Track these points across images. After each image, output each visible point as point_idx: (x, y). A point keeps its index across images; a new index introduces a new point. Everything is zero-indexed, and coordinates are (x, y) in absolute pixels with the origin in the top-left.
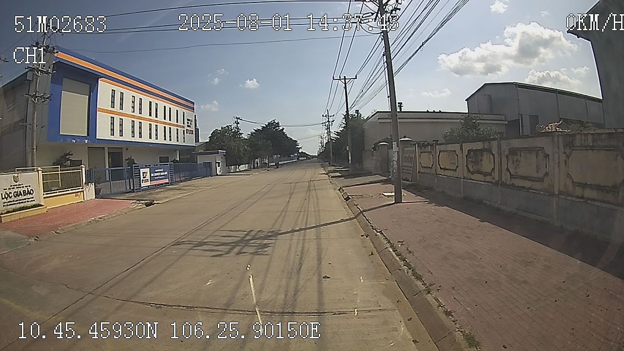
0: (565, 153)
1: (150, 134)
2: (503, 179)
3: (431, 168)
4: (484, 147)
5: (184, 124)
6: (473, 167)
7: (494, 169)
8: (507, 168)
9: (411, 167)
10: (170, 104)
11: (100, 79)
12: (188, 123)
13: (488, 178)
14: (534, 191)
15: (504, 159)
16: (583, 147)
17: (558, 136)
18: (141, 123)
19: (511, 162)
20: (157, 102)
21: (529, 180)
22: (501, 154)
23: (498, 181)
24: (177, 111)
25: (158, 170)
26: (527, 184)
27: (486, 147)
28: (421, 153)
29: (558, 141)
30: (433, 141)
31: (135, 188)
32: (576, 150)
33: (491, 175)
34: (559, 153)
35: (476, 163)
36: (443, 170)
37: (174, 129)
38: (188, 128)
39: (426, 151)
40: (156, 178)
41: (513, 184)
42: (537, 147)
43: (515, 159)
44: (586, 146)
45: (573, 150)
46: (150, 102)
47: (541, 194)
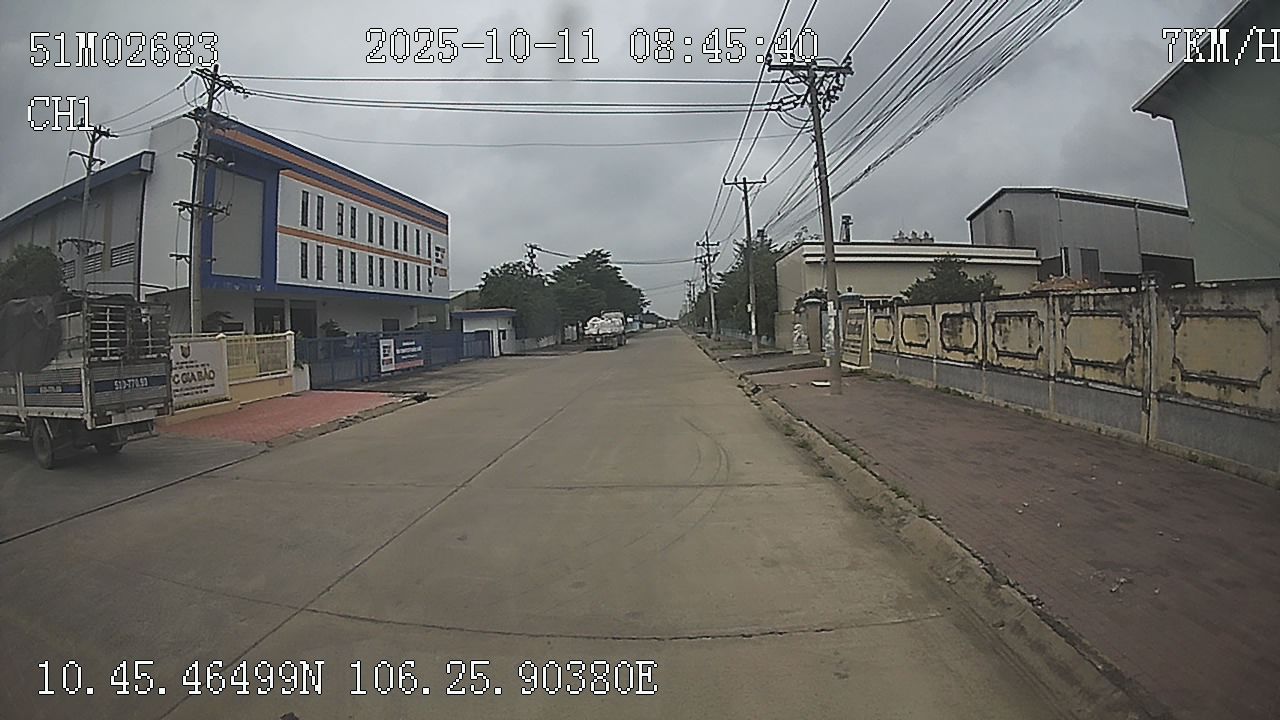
1: (371, 276)
2: (988, 359)
3: (891, 343)
4: (964, 311)
5: (430, 256)
6: (949, 340)
7: (976, 344)
8: (993, 340)
9: (859, 342)
10: (405, 218)
11: (281, 171)
12: (437, 255)
13: (970, 357)
14: (1026, 374)
16: (1083, 311)
18: (355, 254)
19: (998, 332)
20: (383, 214)
21: (1020, 358)
22: (985, 320)
23: (982, 361)
24: (417, 231)
25: (407, 344)
26: (1018, 363)
27: (967, 311)
28: (876, 318)
29: (1054, 304)
30: (895, 298)
32: (1075, 315)
33: (973, 352)
34: (1054, 320)
35: (954, 334)
36: (907, 346)
37: (412, 266)
38: (438, 265)
39: (883, 315)
40: (403, 357)
41: (1001, 365)
42: (1029, 312)
43: (1003, 329)
45: (1071, 315)
46: (371, 215)
47: (1035, 377)
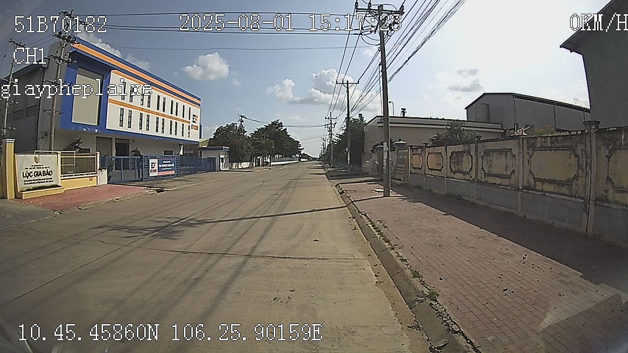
0: (528, 153)
1: (157, 127)
2: (479, 177)
3: (421, 168)
4: (464, 149)
5: (189, 119)
6: (455, 167)
7: (471, 169)
8: (482, 168)
9: (403, 168)
10: (177, 99)
11: (112, 71)
12: (193, 119)
13: (467, 177)
14: (503, 187)
15: (480, 160)
16: (543, 148)
17: (523, 139)
18: (149, 116)
19: (486, 162)
20: (165, 96)
21: (499, 177)
22: (477, 155)
23: (475, 179)
24: (184, 106)
25: (166, 162)
26: (498, 181)
27: (466, 149)
28: (413, 155)
29: (523, 143)
30: (424, 144)
31: (144, 177)
32: (537, 150)
33: (469, 174)
34: (523, 154)
35: (458, 163)
36: (430, 171)
37: (180, 124)
38: (194, 124)
39: (417, 153)
40: (163, 169)
41: (487, 181)
42: (506, 149)
43: (489, 159)
44: (545, 147)
45: (535, 150)
46: (159, 96)
47: (509, 189)
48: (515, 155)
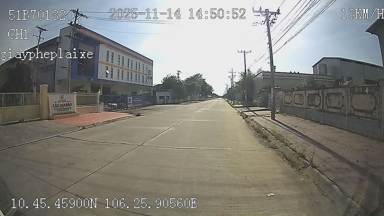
0: (351, 95)
1: (128, 78)
3: (290, 103)
4: (316, 93)
5: (147, 73)
6: (310, 102)
7: (320, 104)
8: (326, 103)
9: (280, 103)
10: (139, 61)
11: (100, 44)
12: (149, 72)
14: (337, 114)
15: (325, 99)
16: (358, 93)
17: (348, 87)
18: (123, 71)
19: (328, 100)
20: (132, 59)
21: (335, 109)
22: (323, 96)
23: (322, 109)
24: (143, 65)
25: (137, 99)
28: (285, 95)
29: (348, 90)
30: (292, 89)
31: (124, 108)
32: (355, 94)
33: (319, 107)
34: (348, 95)
36: (296, 105)
37: (141, 76)
39: (288, 94)
40: (135, 103)
41: (328, 111)
42: (339, 93)
43: (330, 98)
46: (128, 59)
47: (340, 115)
48: (344, 97)
